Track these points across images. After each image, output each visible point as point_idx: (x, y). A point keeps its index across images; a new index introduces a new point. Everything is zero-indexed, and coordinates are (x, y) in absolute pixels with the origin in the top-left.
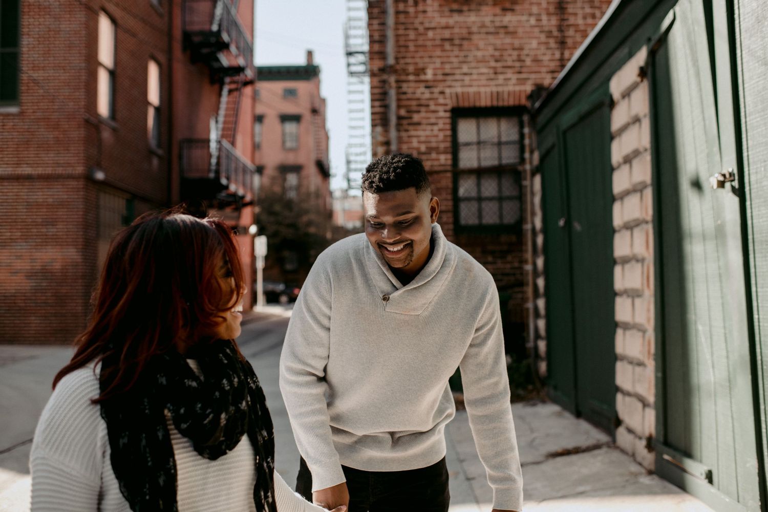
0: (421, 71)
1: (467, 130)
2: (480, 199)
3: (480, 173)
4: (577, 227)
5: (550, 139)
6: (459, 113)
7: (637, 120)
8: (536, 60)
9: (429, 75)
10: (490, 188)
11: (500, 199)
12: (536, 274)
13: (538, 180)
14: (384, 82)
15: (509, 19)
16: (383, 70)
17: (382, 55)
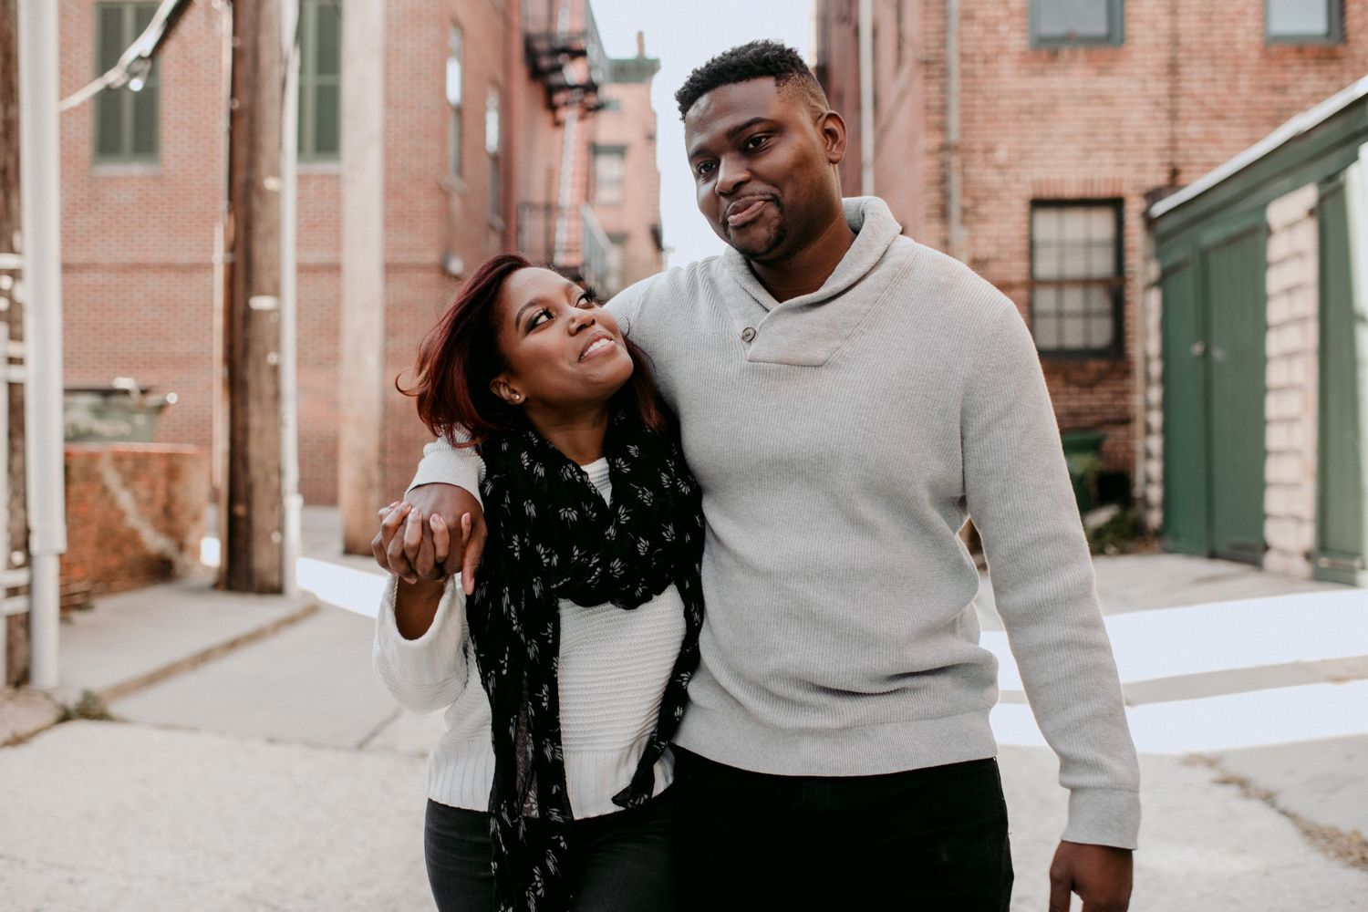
0: (989, 150)
1: (1048, 224)
2: (1060, 315)
3: (1060, 284)
4: (1218, 354)
5: (1179, 253)
6: (1038, 204)
7: (1299, 255)
8: (1140, 139)
9: (1001, 155)
10: (1074, 299)
11: (1087, 315)
12: (1148, 407)
13: (1154, 298)
14: (943, 165)
15: (1106, 84)
16: (944, 148)
17: (943, 128)
